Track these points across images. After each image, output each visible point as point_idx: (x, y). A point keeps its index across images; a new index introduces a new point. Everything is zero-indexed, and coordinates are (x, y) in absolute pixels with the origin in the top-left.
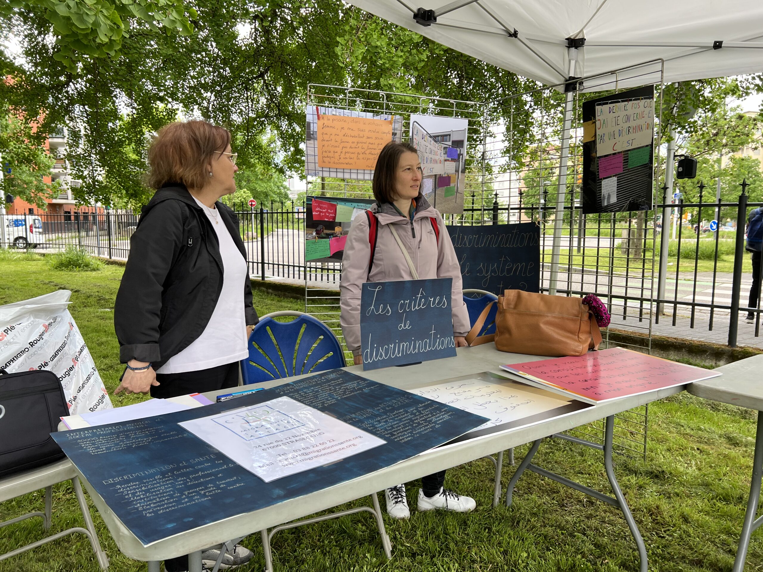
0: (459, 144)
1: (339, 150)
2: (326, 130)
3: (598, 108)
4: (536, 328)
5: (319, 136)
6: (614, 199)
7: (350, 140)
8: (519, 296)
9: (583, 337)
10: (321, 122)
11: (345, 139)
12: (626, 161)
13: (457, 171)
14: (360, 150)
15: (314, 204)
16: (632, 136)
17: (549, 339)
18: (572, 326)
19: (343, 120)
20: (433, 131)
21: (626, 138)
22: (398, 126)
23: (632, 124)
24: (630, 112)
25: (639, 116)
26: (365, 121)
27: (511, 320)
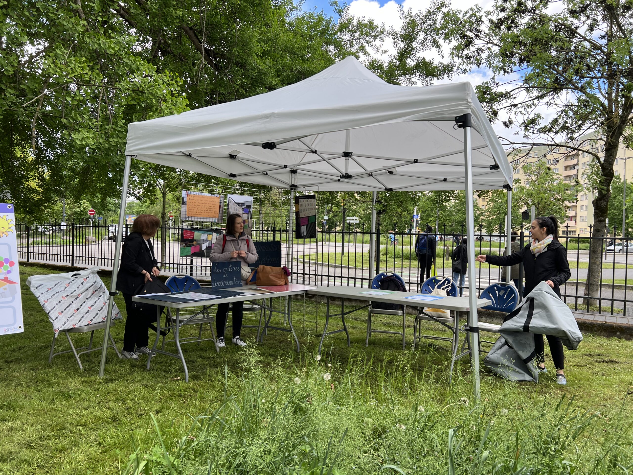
0: (249, 207)
1: (196, 209)
2: (190, 201)
3: (300, 199)
4: (268, 277)
5: (187, 203)
6: (305, 234)
7: (201, 205)
8: (264, 267)
9: (282, 280)
10: (188, 197)
11: (199, 204)
12: (308, 220)
13: (248, 218)
14: (205, 209)
15: (184, 232)
16: (310, 211)
17: (272, 280)
18: (279, 276)
19: (198, 196)
20: (237, 201)
21: (308, 212)
22: (222, 199)
23: (310, 207)
24: (309, 203)
25: (312, 205)
26: (208, 197)
27: (261, 275)
